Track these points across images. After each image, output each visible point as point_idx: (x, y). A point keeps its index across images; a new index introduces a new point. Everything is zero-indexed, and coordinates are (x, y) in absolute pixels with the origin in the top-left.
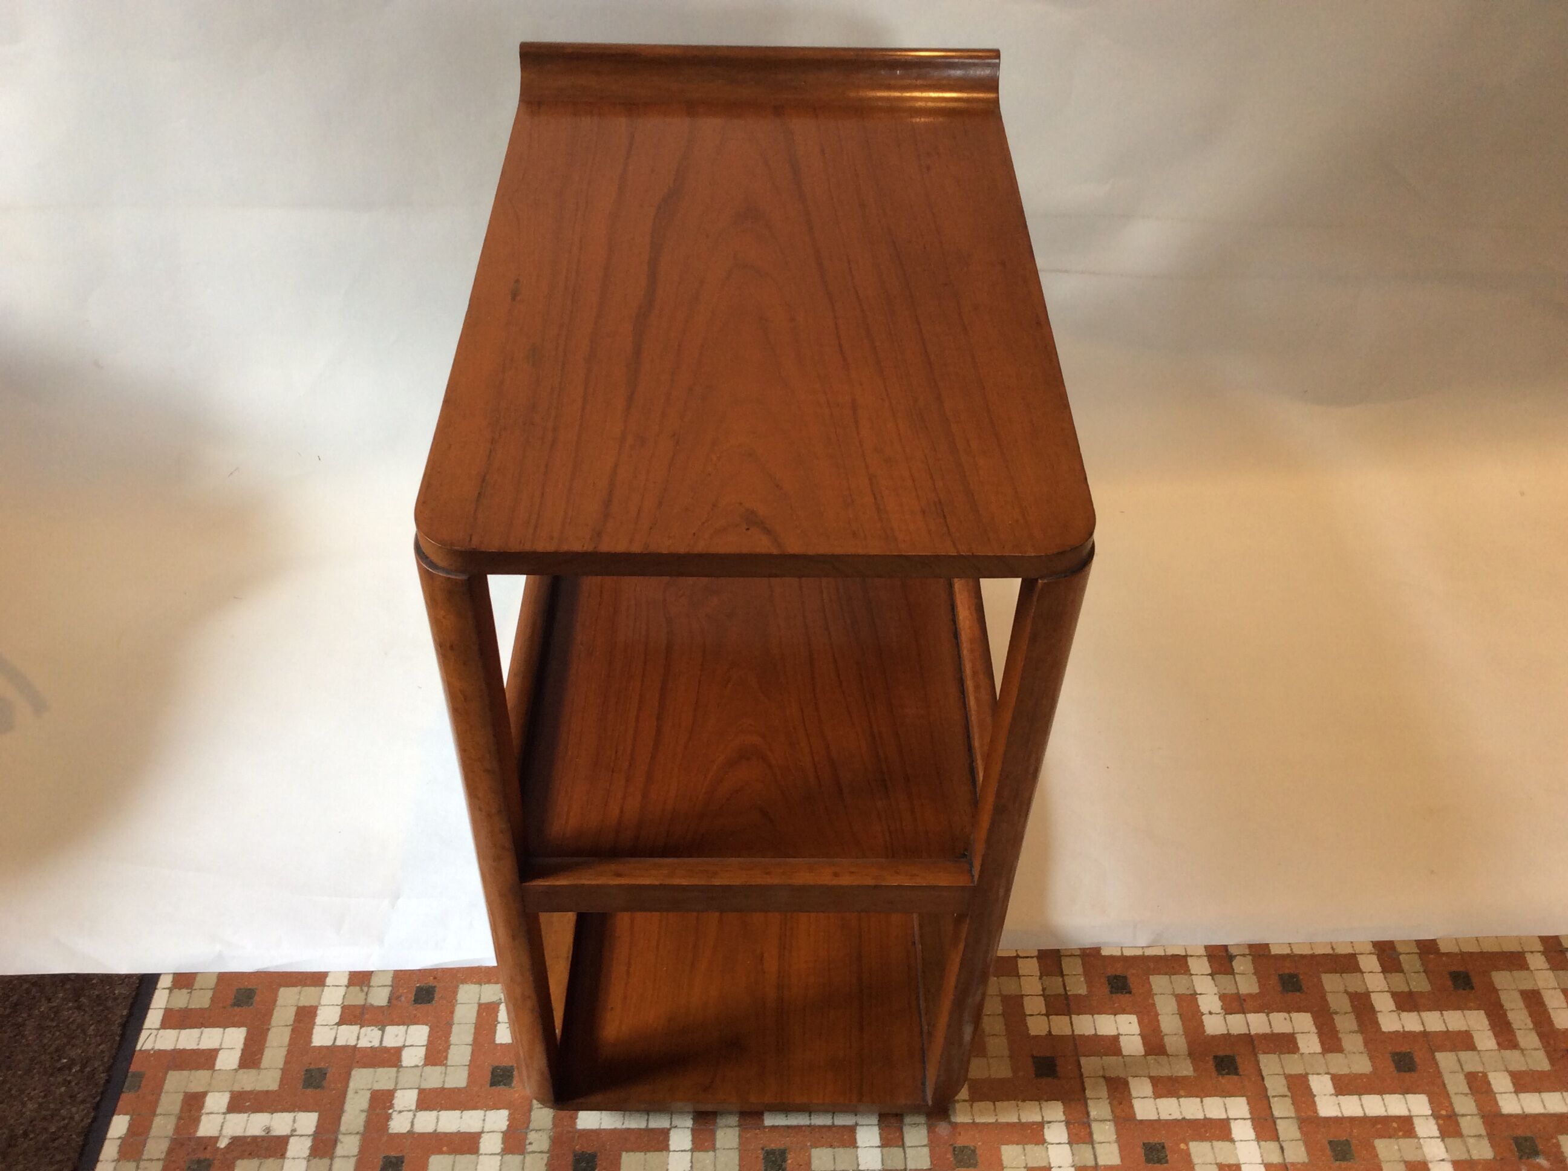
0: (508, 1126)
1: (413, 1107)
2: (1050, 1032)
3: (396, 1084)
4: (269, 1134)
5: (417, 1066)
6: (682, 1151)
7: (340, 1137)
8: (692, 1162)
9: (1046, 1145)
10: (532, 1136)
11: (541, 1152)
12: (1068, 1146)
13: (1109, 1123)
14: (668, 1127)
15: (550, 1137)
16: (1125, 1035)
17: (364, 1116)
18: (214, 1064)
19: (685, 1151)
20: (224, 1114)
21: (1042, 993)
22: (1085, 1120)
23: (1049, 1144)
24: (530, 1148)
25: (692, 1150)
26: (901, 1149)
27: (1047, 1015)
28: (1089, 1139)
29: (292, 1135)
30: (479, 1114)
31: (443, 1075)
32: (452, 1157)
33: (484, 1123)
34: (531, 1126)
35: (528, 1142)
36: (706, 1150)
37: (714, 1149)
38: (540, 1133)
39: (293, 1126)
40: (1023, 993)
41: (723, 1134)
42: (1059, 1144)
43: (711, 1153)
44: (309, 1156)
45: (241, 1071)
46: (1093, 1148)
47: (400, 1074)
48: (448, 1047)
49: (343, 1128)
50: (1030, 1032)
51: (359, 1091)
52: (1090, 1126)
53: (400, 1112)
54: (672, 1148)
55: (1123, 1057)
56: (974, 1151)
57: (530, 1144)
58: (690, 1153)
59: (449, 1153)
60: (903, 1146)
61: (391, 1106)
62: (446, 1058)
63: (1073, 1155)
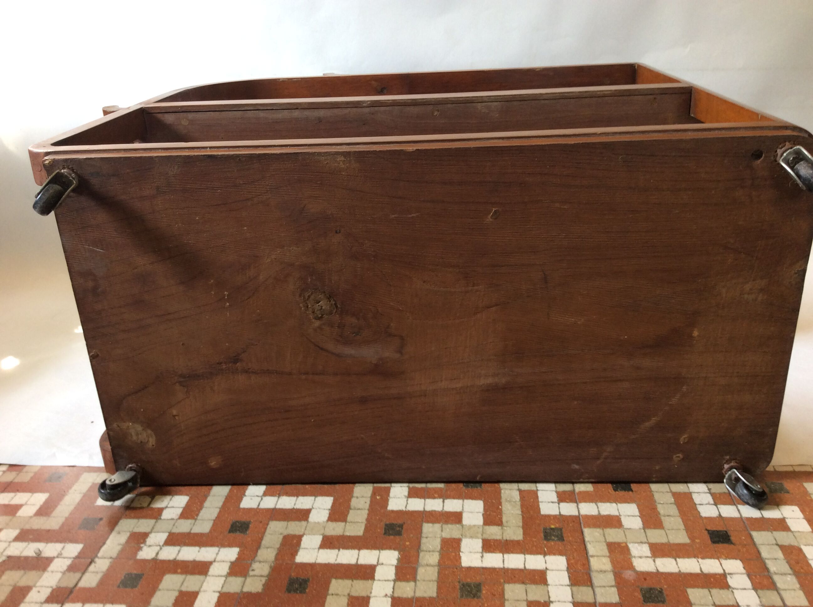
0: (237, 559)
1: (162, 544)
2: (720, 515)
3: (153, 528)
4: (40, 556)
5: (172, 519)
6: (385, 581)
7: (96, 560)
8: (393, 589)
9: (730, 590)
10: (255, 566)
11: (262, 576)
12: (753, 592)
13: (790, 576)
14: (375, 563)
15: (271, 567)
16: (790, 518)
17: (119, 548)
18: (16, 513)
19: (388, 580)
20: (10, 542)
21: (708, 491)
22: (766, 574)
23: (733, 589)
24: (251, 573)
25: (395, 581)
26: (590, 588)
27: (716, 504)
28: (773, 586)
29: (57, 557)
30: (215, 550)
31: (192, 525)
32: (184, 576)
33: (217, 556)
34: (257, 559)
35: (251, 569)
36: (407, 580)
37: (415, 579)
38: (262, 564)
39: (61, 552)
40: (691, 491)
41: (423, 571)
42: (745, 589)
43: (412, 584)
44: (65, 571)
45: (35, 518)
46: (779, 594)
47: (157, 524)
48: (201, 509)
49: (100, 555)
50: (701, 515)
51: (121, 533)
52: (771, 578)
53: (150, 546)
54: (376, 578)
55: (792, 532)
56: (661, 592)
57: (253, 570)
58: (392, 583)
59: (182, 573)
60: (591, 585)
61: (144, 542)
62: (197, 515)
63: (759, 597)
